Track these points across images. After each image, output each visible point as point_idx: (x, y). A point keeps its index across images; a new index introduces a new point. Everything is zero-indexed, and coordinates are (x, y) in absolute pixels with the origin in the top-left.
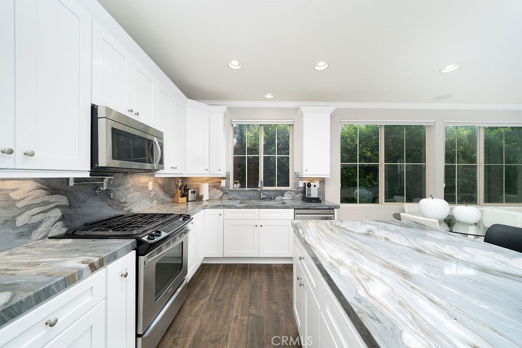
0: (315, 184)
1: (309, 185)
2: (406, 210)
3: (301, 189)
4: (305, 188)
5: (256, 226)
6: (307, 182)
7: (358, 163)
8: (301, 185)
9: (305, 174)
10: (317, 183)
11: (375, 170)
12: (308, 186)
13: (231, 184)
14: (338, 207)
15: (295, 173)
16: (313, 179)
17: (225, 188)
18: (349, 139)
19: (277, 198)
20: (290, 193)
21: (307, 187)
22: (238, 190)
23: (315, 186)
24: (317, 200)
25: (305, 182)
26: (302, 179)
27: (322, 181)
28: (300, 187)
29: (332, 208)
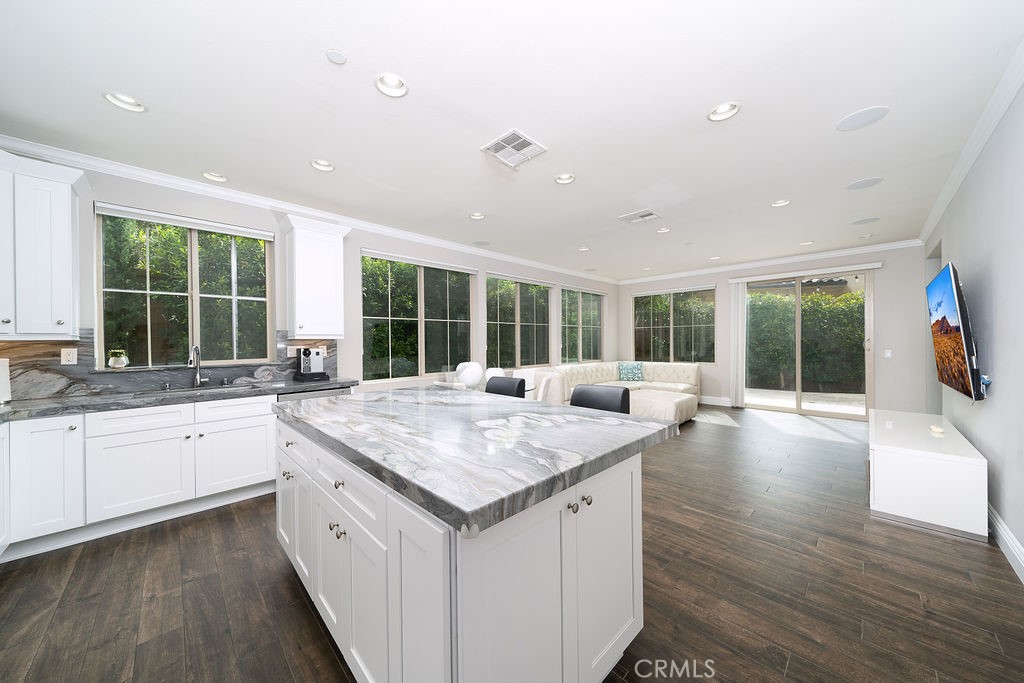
0: (318, 350)
1: (307, 353)
2: (447, 379)
3: (292, 360)
4: (299, 358)
5: (188, 437)
6: (302, 348)
7: (390, 318)
8: (291, 352)
9: (299, 334)
10: (323, 350)
11: (414, 326)
12: (305, 354)
13: (96, 356)
14: (355, 383)
15: (278, 331)
16: (316, 343)
17: (75, 369)
18: (380, 279)
19: (238, 381)
20: (266, 370)
21: (302, 356)
22: (124, 369)
23: (318, 354)
24: (323, 377)
25: (299, 347)
26: (293, 342)
27: (332, 345)
28: (290, 358)
29: (345, 387)
